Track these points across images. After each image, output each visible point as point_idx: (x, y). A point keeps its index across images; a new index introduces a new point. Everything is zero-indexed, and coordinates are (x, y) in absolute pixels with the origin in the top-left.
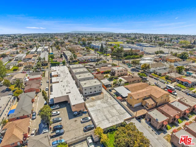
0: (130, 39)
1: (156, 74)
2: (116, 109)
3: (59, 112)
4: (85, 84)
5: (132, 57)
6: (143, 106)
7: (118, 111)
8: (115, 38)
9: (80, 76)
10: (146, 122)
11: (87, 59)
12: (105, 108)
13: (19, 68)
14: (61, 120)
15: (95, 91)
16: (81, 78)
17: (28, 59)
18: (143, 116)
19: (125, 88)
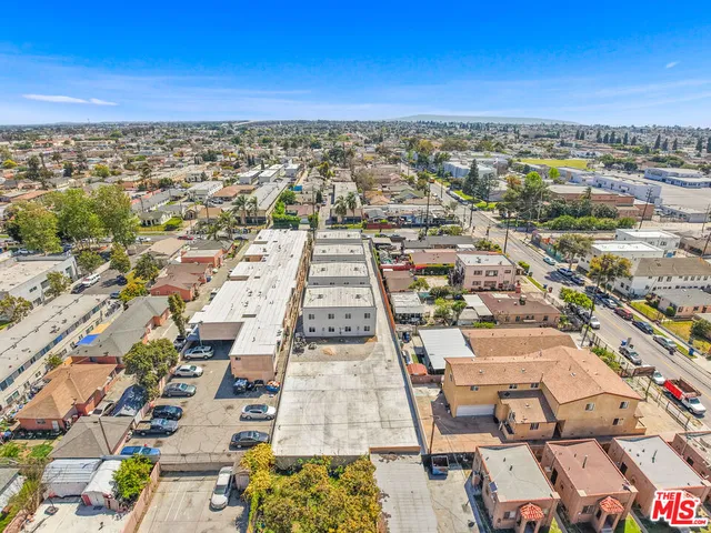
0: (629, 150)
1: (655, 306)
2: (380, 406)
3: (199, 370)
4: (320, 297)
5: (578, 221)
6: (496, 421)
7: (384, 415)
8: (563, 144)
9: (323, 270)
10: (465, 486)
11: (400, 214)
12: (345, 391)
13: (186, 223)
14: (191, 395)
15: (348, 329)
16: (323, 274)
17: (222, 198)
18: (466, 460)
19: (465, 338)
